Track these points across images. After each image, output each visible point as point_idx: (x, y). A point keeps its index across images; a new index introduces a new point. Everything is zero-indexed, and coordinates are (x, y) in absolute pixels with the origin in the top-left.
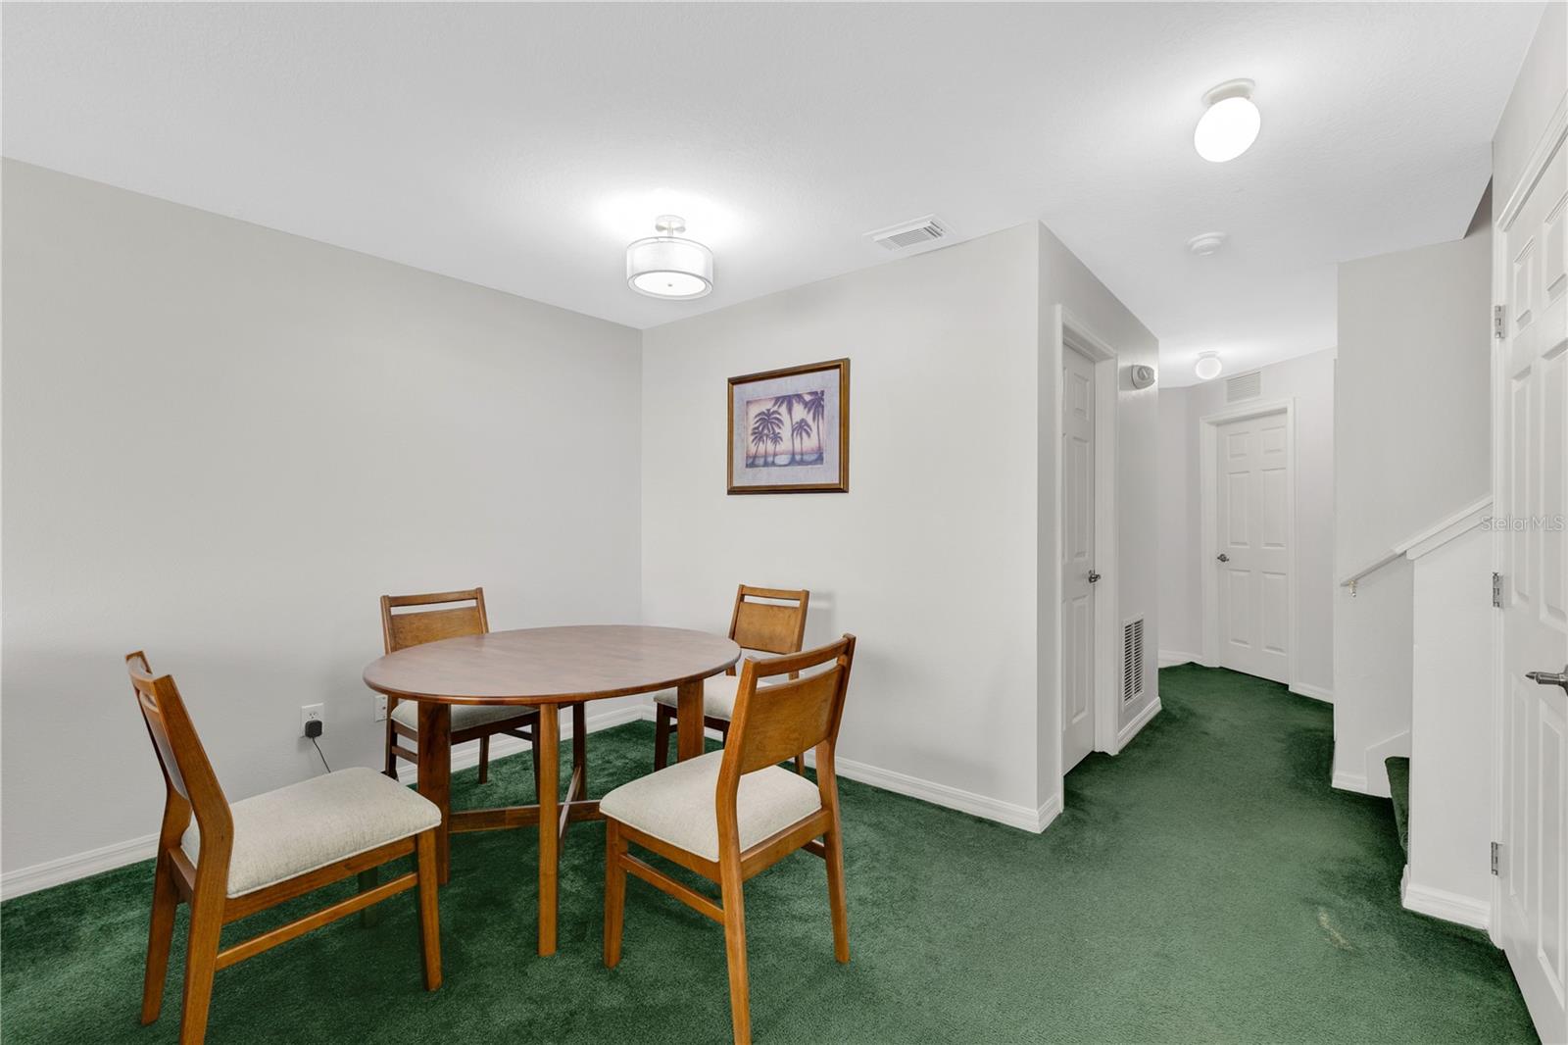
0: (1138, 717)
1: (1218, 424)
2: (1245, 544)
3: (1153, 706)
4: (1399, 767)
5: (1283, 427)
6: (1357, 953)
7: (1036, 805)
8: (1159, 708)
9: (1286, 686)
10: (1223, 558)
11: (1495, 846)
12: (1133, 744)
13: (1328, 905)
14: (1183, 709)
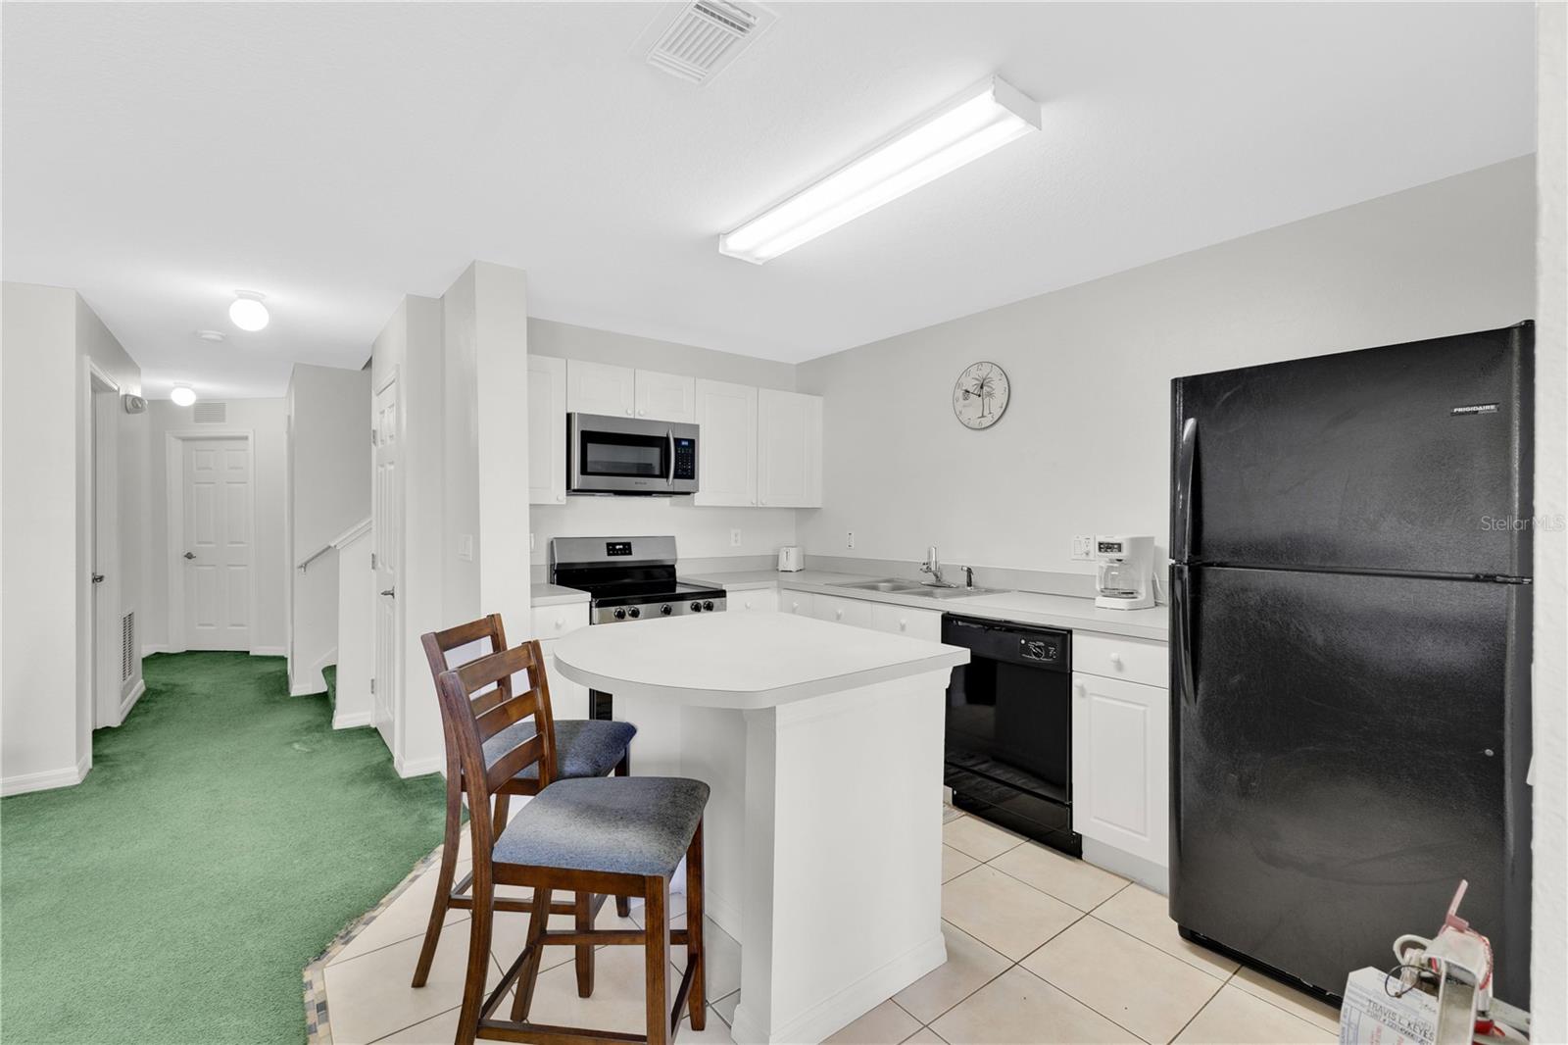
0: (130, 696)
1: (184, 439)
2: (210, 543)
3: (139, 687)
4: (330, 672)
5: (244, 450)
6: (314, 751)
7: (75, 761)
8: (144, 688)
9: (248, 652)
10: (189, 556)
11: (373, 681)
12: (131, 715)
13: (297, 741)
14: (164, 684)
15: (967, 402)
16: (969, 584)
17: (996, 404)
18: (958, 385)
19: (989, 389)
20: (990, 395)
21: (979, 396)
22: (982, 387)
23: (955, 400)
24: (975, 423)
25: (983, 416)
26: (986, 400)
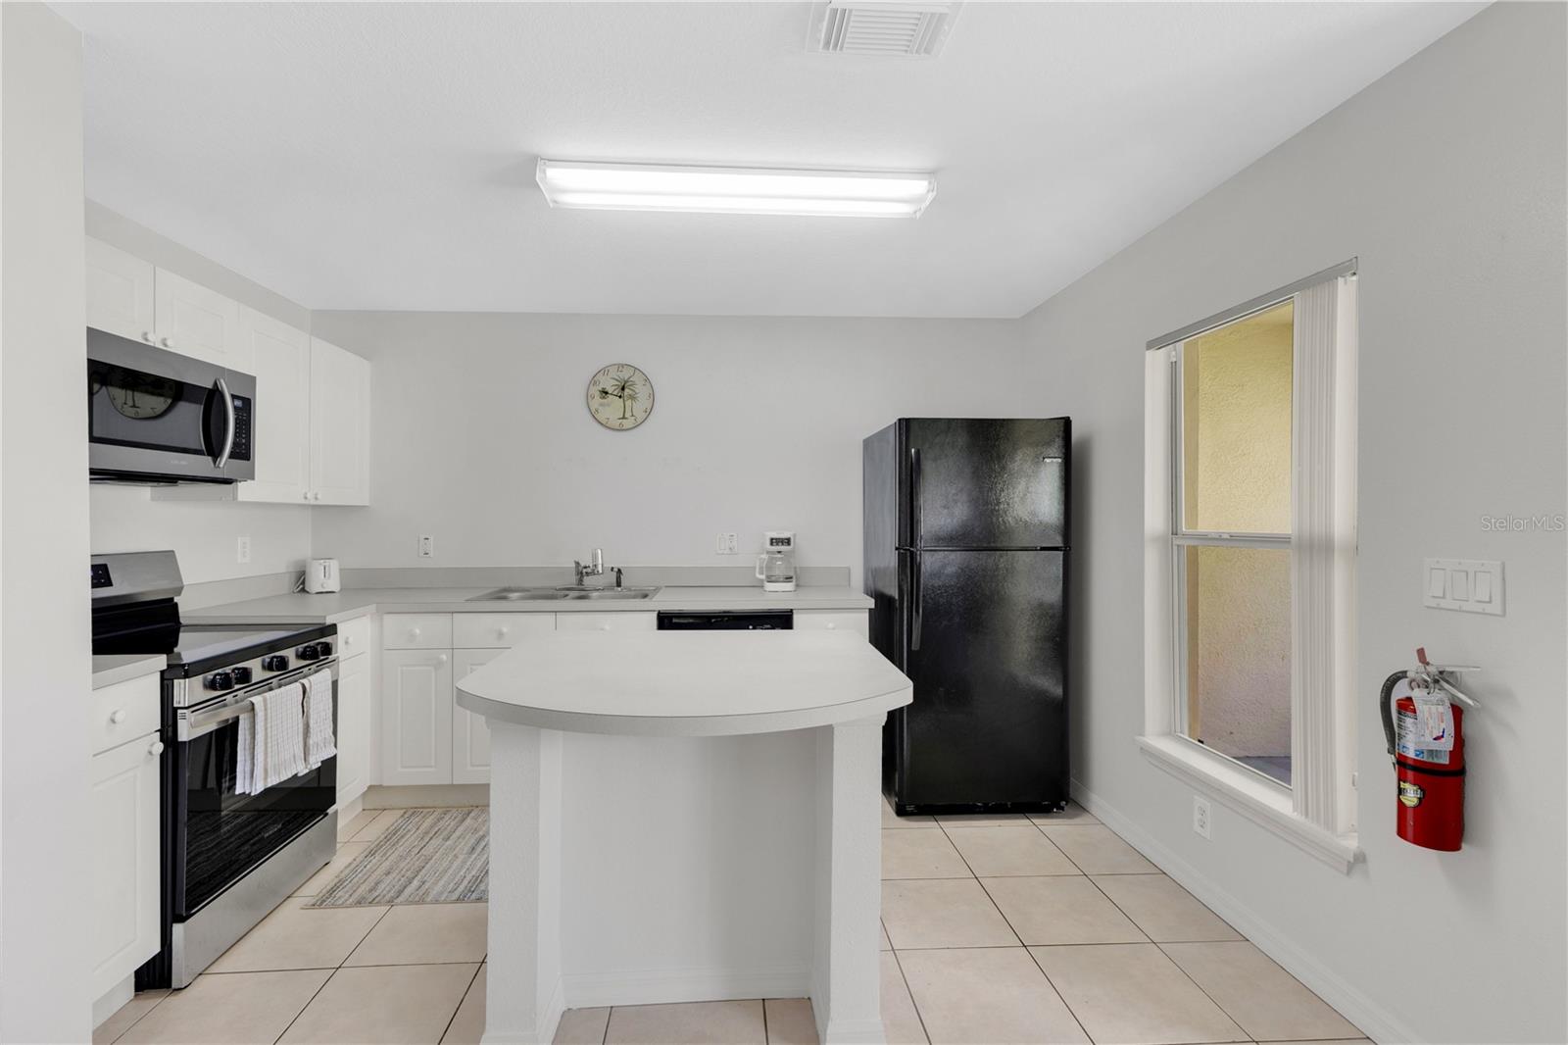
15: (605, 401)
16: (619, 584)
17: (639, 408)
18: (594, 381)
19: (631, 392)
20: (632, 398)
21: (620, 397)
22: (623, 389)
23: (588, 397)
24: (616, 424)
25: (624, 418)
26: (629, 403)
